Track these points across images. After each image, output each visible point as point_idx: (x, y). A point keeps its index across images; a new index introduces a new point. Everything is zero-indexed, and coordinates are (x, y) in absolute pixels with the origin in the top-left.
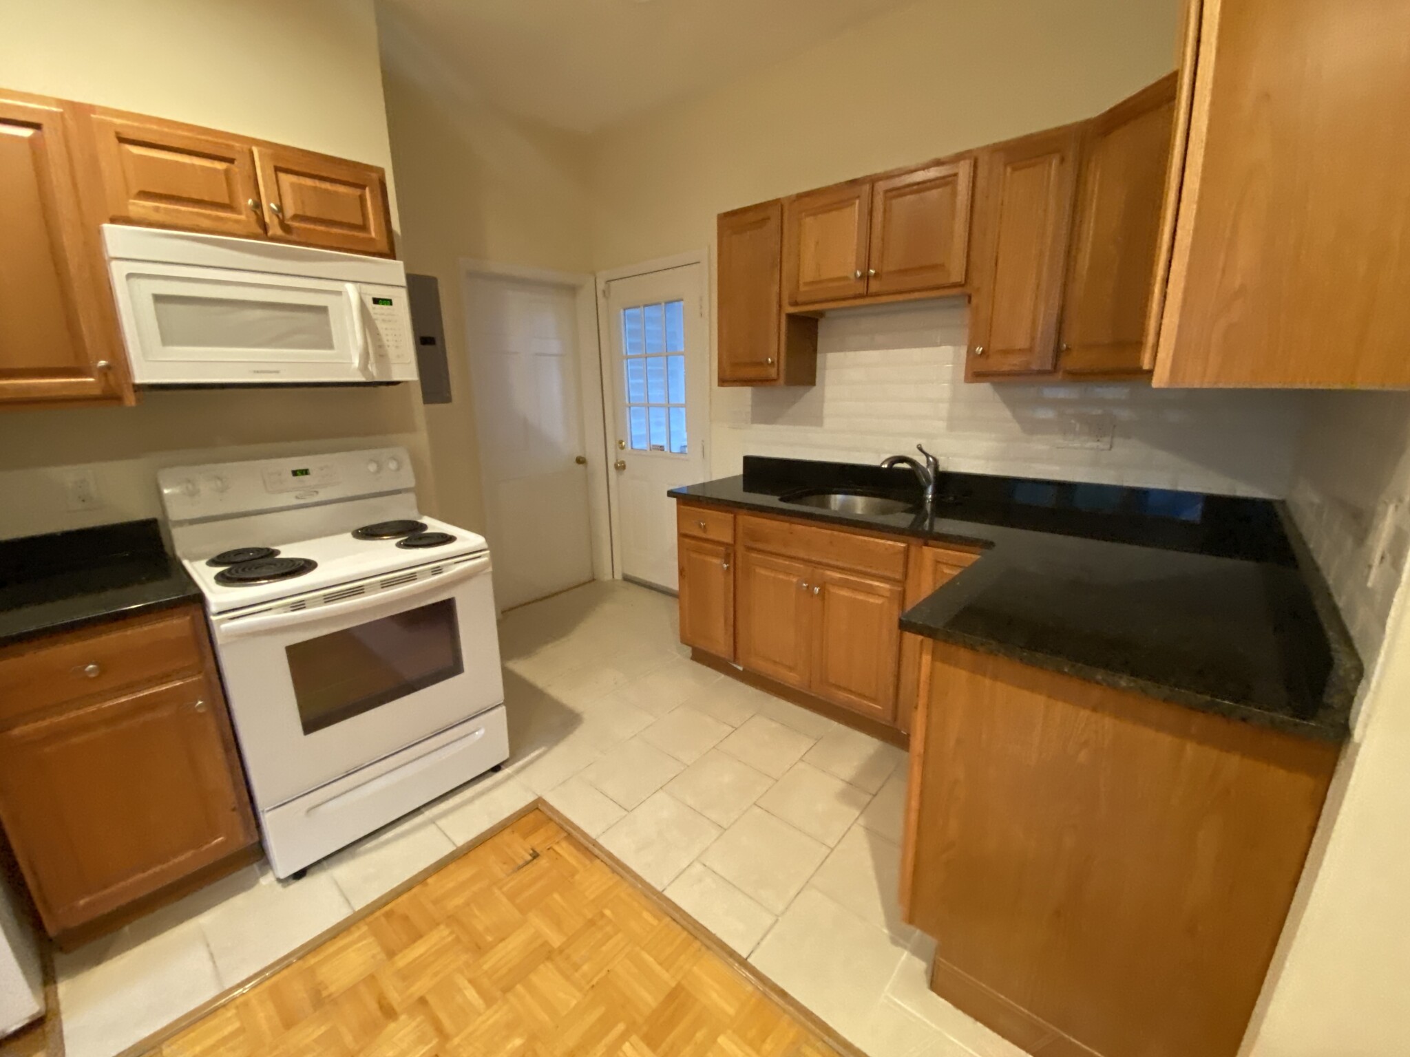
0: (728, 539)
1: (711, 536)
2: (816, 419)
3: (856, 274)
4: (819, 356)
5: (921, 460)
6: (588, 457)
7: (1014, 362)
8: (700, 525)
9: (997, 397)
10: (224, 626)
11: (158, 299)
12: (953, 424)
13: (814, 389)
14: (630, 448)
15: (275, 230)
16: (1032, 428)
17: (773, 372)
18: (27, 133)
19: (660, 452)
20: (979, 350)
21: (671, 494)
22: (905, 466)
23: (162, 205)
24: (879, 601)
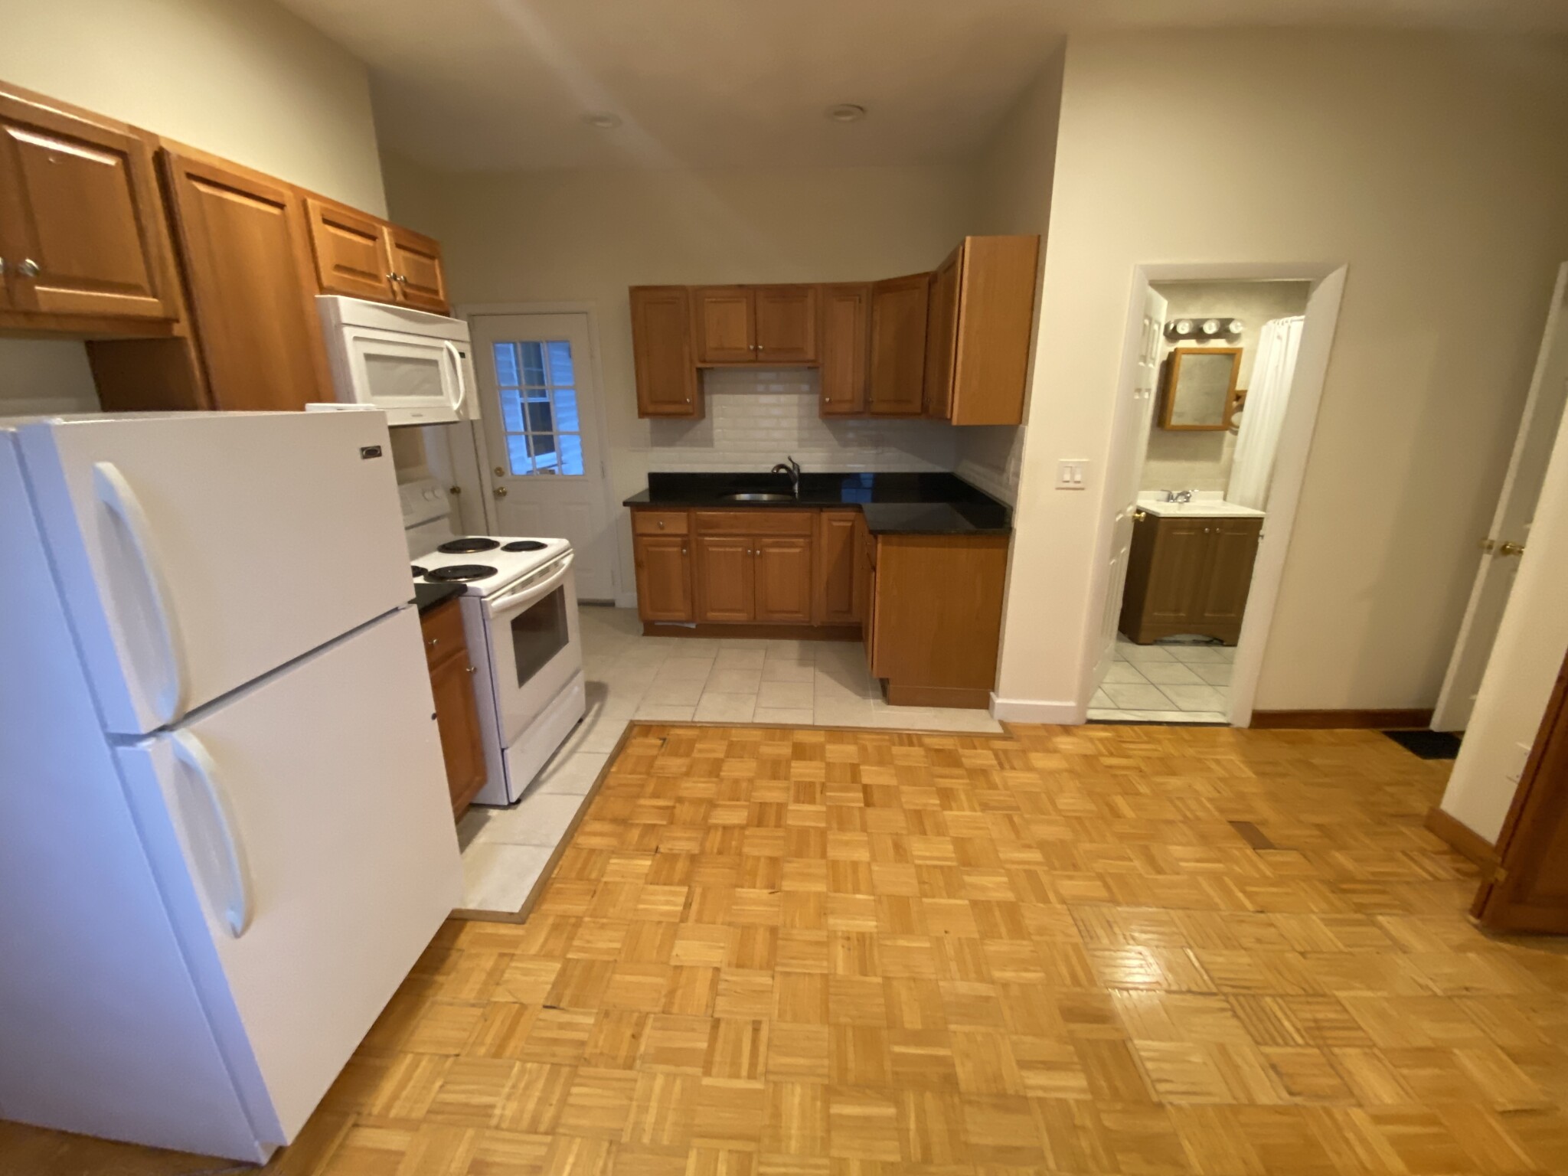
0: (684, 531)
1: (667, 531)
2: (708, 442)
3: (749, 348)
4: (707, 398)
5: (790, 465)
6: (460, 485)
7: (846, 407)
8: (659, 524)
9: (825, 426)
10: (495, 604)
11: (369, 357)
12: (802, 442)
13: (704, 423)
14: (510, 474)
15: (400, 298)
16: (845, 443)
17: (690, 409)
18: (275, 211)
19: (550, 477)
20: (827, 399)
21: (625, 504)
22: (783, 471)
23: (346, 276)
24: (797, 550)
